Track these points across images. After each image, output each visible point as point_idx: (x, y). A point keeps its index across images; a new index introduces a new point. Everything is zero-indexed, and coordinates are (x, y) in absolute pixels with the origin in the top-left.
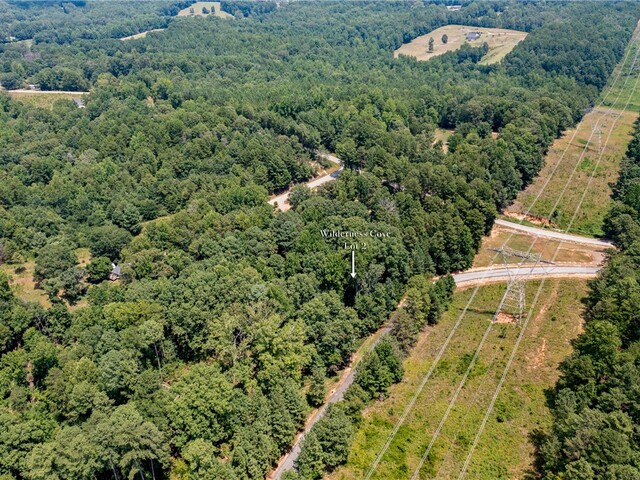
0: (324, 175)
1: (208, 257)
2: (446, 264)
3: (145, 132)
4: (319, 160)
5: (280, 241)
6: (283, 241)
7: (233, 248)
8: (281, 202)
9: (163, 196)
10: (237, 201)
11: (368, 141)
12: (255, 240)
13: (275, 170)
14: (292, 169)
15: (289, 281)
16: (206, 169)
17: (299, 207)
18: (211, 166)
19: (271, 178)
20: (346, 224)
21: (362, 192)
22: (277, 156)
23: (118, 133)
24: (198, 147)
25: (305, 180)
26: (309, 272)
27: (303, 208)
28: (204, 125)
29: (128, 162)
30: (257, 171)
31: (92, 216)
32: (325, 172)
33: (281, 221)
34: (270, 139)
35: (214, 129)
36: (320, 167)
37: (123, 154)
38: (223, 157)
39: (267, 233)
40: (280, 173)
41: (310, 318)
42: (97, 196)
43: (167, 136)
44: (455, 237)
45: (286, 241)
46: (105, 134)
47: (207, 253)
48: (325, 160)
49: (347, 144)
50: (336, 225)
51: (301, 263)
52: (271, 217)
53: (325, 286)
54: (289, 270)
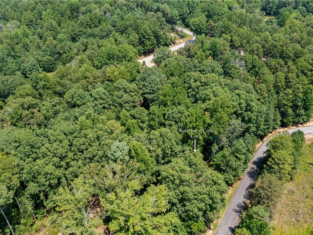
0: (181, 43)
1: (79, 106)
2: (290, 118)
3: (53, 9)
4: (177, 32)
5: (144, 94)
6: (147, 93)
7: (101, 98)
8: (148, 61)
9: (60, 54)
10: (111, 57)
11: (215, 17)
12: (121, 93)
13: (144, 37)
14: (157, 37)
15: (151, 136)
16: (93, 35)
17: (163, 64)
18: (96, 33)
19: (141, 43)
20: (204, 80)
21: (215, 53)
22: (146, 26)
23: (35, 9)
24: (88, 19)
25: (167, 45)
26: (171, 125)
27: (166, 66)
28: (95, 5)
29: (39, 30)
30: (131, 37)
31: (6, 68)
32: (181, 40)
33: (146, 75)
34: (141, 15)
35: (102, 8)
36: (178, 36)
37: (36, 24)
38: (106, 26)
39: (133, 86)
40: (148, 39)
41: (173, 183)
42: (13, 53)
43: (68, 12)
44: (301, 95)
45: (150, 93)
46: (26, 10)
47: (78, 102)
48: (181, 32)
49: (199, 19)
50: (195, 81)
51: (164, 115)
52: (138, 72)
53: (186, 140)
54: (152, 123)
